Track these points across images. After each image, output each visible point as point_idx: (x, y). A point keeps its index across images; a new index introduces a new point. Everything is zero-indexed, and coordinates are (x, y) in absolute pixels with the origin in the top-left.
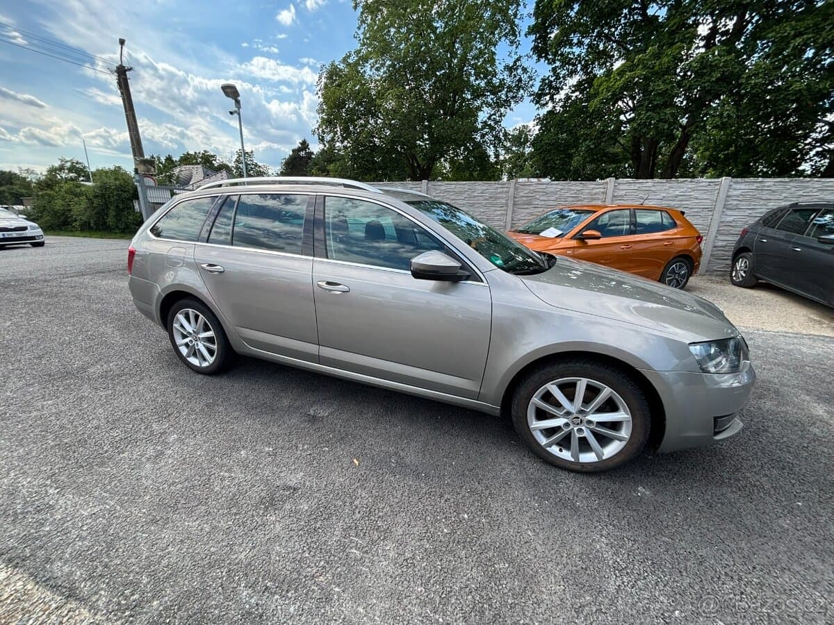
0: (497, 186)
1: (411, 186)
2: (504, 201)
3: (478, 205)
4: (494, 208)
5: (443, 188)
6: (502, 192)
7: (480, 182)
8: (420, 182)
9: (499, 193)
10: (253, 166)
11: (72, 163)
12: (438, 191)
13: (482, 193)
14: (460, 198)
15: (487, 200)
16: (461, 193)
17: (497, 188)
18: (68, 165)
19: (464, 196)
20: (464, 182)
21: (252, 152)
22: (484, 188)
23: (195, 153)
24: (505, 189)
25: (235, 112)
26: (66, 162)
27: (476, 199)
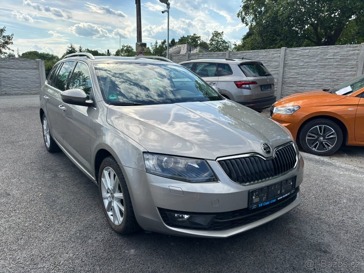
0: (349, 49)
1: (273, 52)
2: (355, 63)
3: (330, 67)
4: (345, 69)
5: (298, 53)
6: (354, 54)
7: (332, 46)
8: (280, 49)
9: (350, 55)
10: (221, 43)
11: (127, 47)
12: (294, 56)
13: (334, 55)
14: (313, 60)
15: (337, 61)
16: (314, 56)
17: (348, 51)
18: (125, 48)
19: (318, 58)
20: (318, 47)
21: (222, 33)
22: (336, 51)
23: (188, 36)
24: (357, 52)
25: (165, 11)
26: (125, 47)
27: (327, 61)
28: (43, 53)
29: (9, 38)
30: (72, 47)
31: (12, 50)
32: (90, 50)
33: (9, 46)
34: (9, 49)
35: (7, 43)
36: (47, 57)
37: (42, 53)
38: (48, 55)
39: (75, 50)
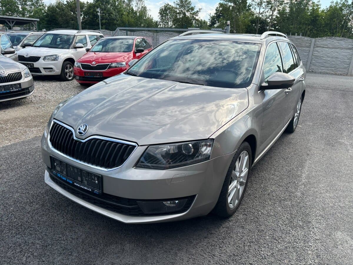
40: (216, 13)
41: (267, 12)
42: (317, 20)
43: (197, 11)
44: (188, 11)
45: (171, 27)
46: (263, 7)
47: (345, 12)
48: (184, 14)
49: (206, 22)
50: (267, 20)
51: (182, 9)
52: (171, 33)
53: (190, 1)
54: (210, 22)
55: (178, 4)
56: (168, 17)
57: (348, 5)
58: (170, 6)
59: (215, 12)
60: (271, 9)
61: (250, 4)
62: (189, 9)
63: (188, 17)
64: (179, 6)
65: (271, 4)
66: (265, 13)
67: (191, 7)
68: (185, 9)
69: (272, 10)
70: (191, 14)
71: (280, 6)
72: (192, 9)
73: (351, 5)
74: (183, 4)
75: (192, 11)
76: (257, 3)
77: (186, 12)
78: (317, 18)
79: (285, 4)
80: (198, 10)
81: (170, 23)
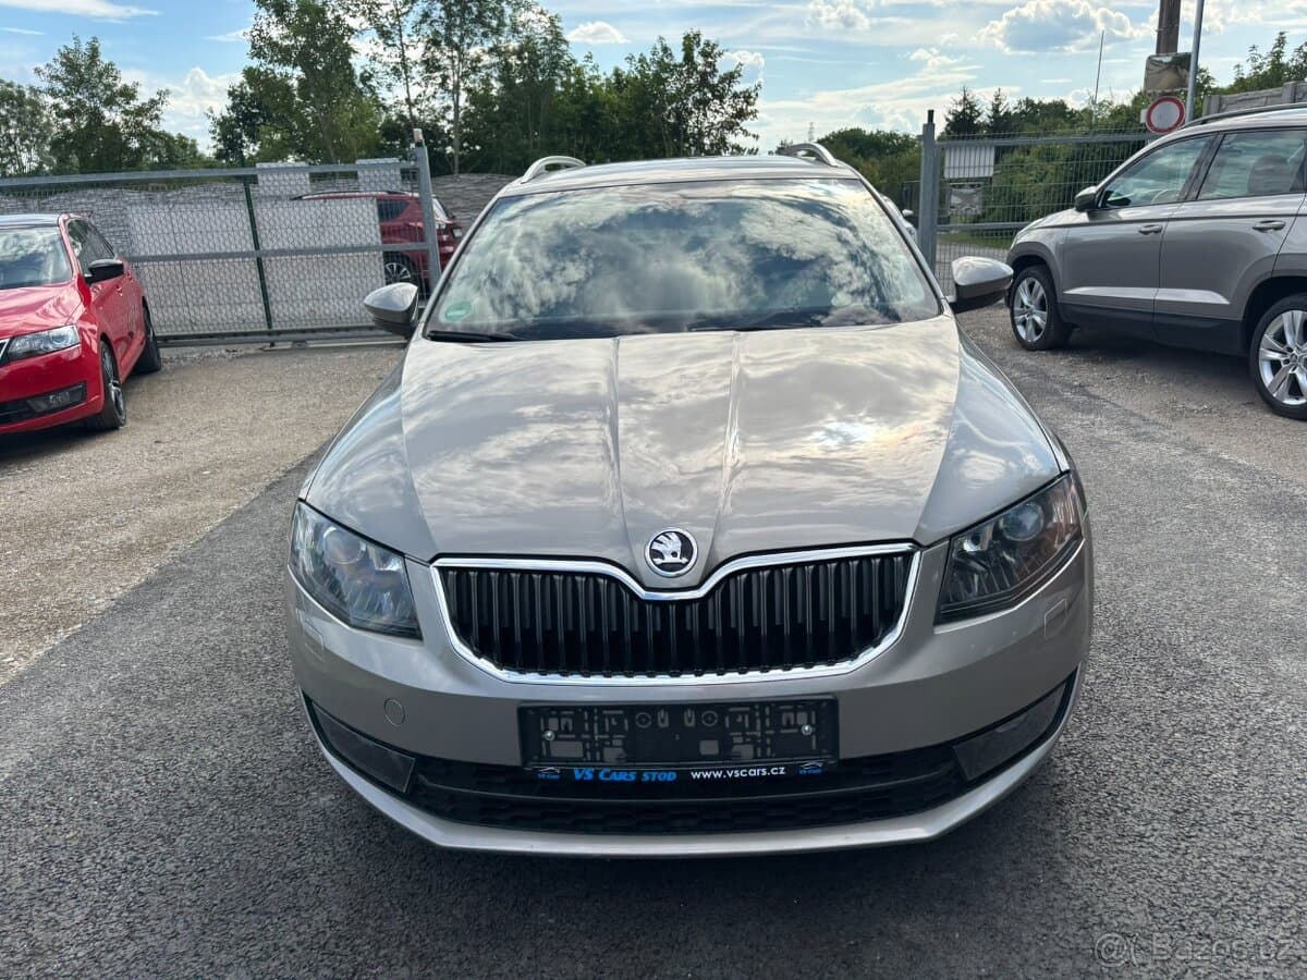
28: (879, 132)
29: (747, 97)
30: (965, 99)
31: (754, 136)
32: (1036, 102)
33: (744, 124)
34: (746, 133)
35: (741, 114)
36: (888, 147)
37: (875, 132)
38: (892, 136)
39: (976, 108)
40: (233, 108)
41: (434, 97)
42: (599, 116)
43: (153, 102)
44: (109, 102)
45: (37, 172)
46: (414, 81)
47: (672, 87)
48: (96, 116)
49: (190, 142)
50: (439, 124)
51: (79, 96)
52: (109, 192)
53: (111, 64)
54: (219, 140)
55: (57, 78)
56: (12, 131)
57: (675, 66)
58: (10, 85)
59: (229, 103)
60: (443, 85)
61: (366, 71)
62: (114, 95)
63: (115, 126)
64: (66, 85)
65: (438, 68)
66: (428, 99)
67: (120, 85)
68: (93, 96)
69: (449, 91)
70: (126, 112)
71: (472, 76)
72: (128, 94)
73: (681, 66)
74: (82, 76)
75: (128, 103)
76: (391, 66)
77: (102, 109)
78: (598, 110)
79: (485, 67)
80: (157, 98)
81: (24, 157)
